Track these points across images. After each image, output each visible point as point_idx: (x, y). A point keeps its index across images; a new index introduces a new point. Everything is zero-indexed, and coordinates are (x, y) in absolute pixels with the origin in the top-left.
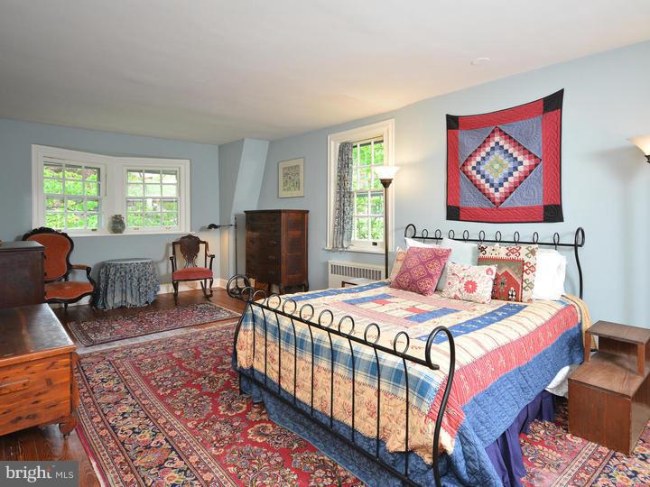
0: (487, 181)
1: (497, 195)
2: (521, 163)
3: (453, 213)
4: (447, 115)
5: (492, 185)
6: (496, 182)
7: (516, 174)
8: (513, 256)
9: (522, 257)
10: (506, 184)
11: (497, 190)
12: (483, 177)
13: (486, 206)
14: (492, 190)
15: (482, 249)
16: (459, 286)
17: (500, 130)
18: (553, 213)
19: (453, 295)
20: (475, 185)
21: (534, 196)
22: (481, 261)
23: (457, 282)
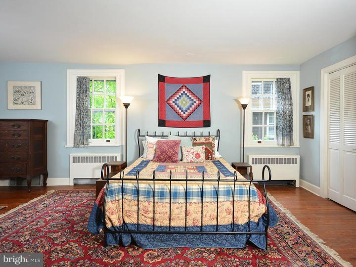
0: (180, 109)
1: (184, 115)
2: (195, 102)
3: (162, 123)
4: (159, 74)
5: (182, 111)
6: (184, 109)
7: (193, 107)
8: (208, 141)
9: (211, 141)
10: (189, 111)
11: (184, 113)
12: (178, 106)
13: (179, 120)
14: (182, 113)
15: (195, 139)
16: (192, 156)
17: (186, 87)
18: (207, 123)
19: (189, 161)
20: (174, 110)
21: (199, 116)
22: (194, 145)
23: (191, 155)
